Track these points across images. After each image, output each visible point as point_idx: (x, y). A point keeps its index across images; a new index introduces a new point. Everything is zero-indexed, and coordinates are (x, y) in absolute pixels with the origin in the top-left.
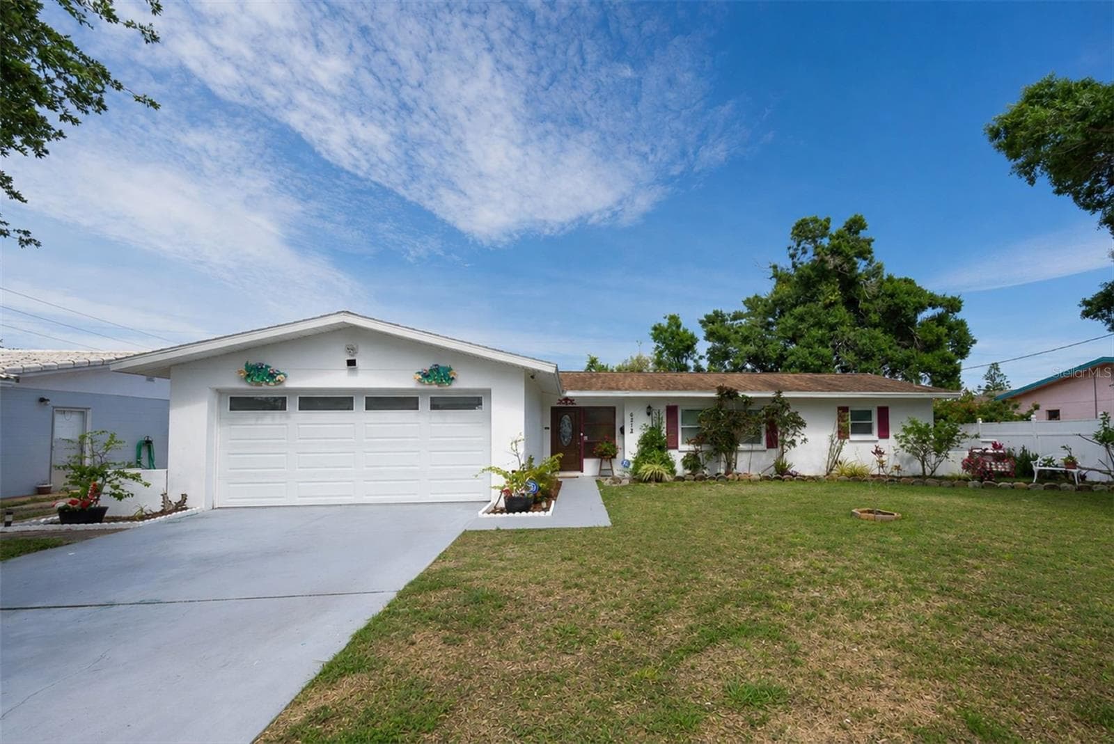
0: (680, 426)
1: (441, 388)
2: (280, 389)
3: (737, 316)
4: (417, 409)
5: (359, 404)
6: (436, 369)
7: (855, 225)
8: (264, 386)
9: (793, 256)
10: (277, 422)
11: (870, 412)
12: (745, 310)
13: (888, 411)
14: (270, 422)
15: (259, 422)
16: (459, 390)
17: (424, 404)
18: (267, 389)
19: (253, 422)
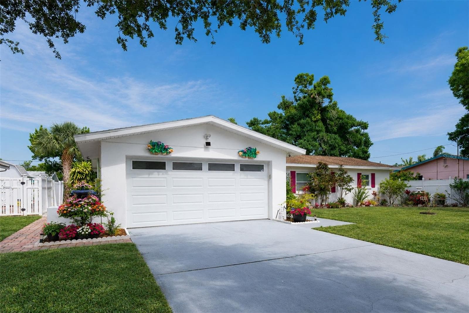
0: (296, 182)
1: (250, 160)
2: (167, 158)
3: (266, 122)
4: (234, 171)
5: (205, 167)
6: (249, 149)
7: (325, 81)
8: (160, 156)
9: (295, 93)
10: (160, 176)
11: (368, 176)
12: (269, 119)
13: (375, 176)
14: (157, 176)
15: (151, 176)
16: (257, 161)
17: (237, 168)
18: (159, 157)
19: (147, 176)
